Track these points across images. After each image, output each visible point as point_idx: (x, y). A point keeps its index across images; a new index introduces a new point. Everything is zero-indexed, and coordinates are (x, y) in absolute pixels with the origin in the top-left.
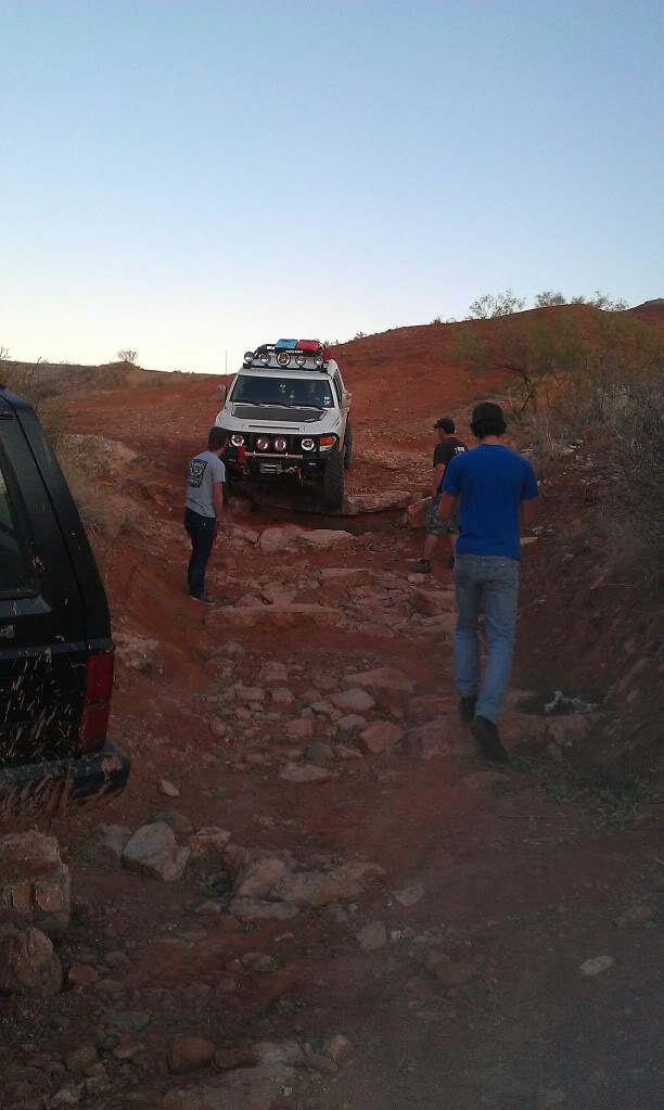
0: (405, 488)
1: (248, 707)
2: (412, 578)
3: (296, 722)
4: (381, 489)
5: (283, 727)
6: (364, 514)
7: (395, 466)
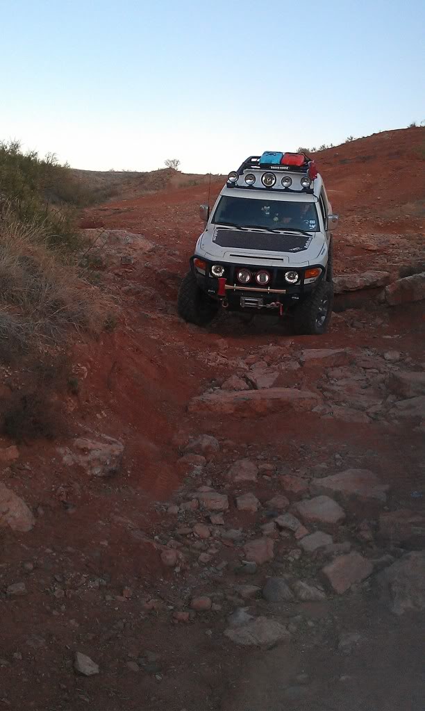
0: (383, 268)
1: (208, 521)
2: (388, 356)
3: (257, 543)
4: (363, 269)
5: (242, 549)
6: (347, 292)
7: (375, 248)
